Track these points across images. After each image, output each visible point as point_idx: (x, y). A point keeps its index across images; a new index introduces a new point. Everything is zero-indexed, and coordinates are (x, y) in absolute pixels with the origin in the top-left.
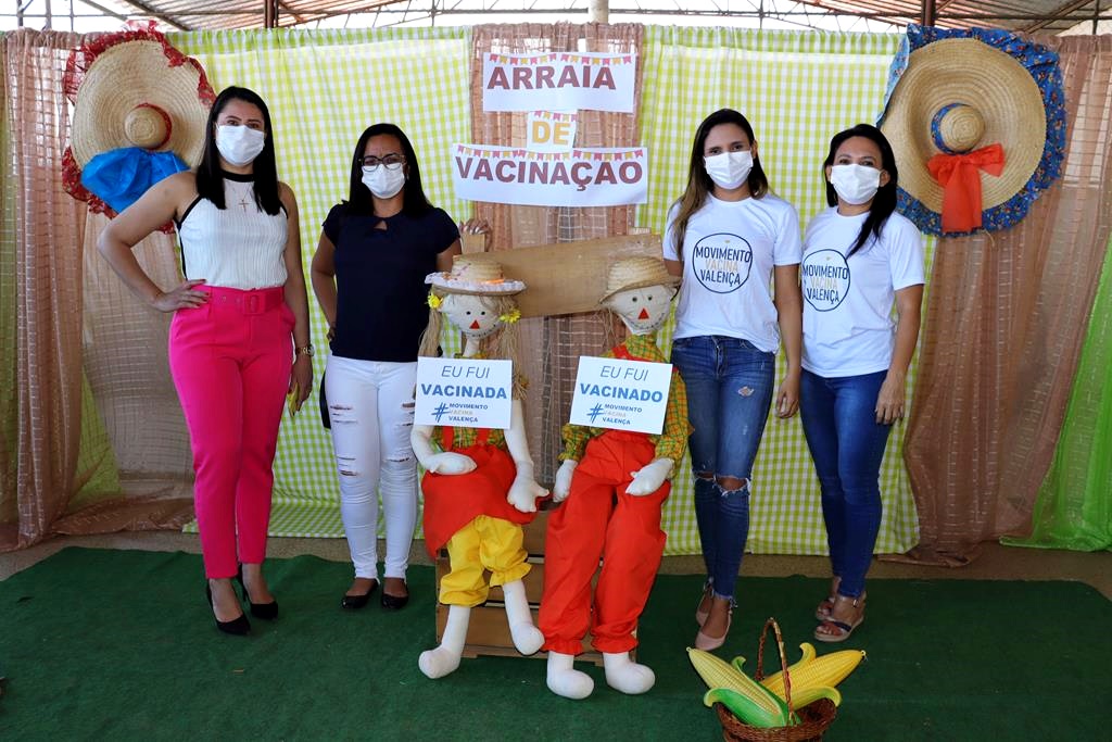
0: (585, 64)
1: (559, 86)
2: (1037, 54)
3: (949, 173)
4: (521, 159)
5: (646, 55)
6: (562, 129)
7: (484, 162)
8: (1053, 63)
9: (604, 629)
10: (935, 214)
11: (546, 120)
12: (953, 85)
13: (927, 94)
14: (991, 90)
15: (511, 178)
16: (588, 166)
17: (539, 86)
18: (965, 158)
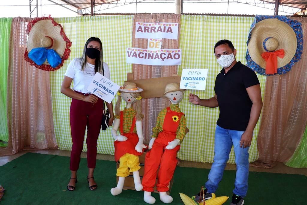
0: (164, 26)
1: (157, 32)
2: (295, 23)
3: (268, 57)
4: (146, 52)
5: (181, 23)
6: (158, 44)
7: (135, 53)
8: (300, 26)
9: (160, 185)
10: (263, 69)
11: (153, 41)
12: (270, 32)
13: (262, 34)
14: (281, 33)
15: (143, 57)
16: (165, 54)
17: (151, 32)
18: (273, 53)
